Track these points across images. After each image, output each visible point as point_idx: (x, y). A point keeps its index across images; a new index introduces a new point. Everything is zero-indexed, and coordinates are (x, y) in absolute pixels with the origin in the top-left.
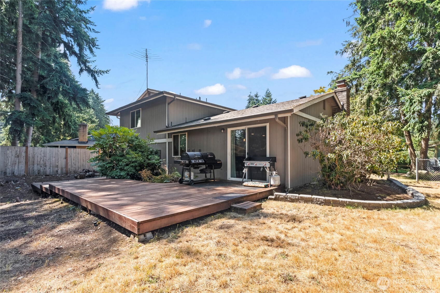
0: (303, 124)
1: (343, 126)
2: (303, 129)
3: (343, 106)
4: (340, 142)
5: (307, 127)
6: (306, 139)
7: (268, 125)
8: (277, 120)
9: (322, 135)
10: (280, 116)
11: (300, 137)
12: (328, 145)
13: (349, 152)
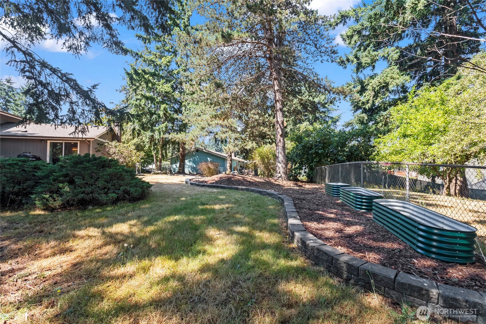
0: (98, 144)
1: (116, 147)
2: (98, 146)
3: (118, 134)
4: (114, 153)
5: (100, 145)
6: (99, 151)
7: (79, 142)
8: (86, 141)
9: (107, 150)
10: (88, 140)
11: (96, 150)
12: (109, 154)
13: (118, 157)
